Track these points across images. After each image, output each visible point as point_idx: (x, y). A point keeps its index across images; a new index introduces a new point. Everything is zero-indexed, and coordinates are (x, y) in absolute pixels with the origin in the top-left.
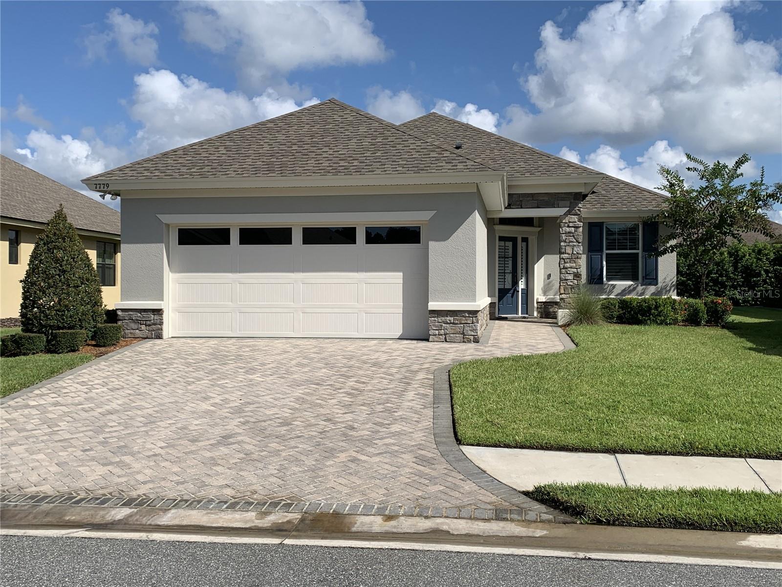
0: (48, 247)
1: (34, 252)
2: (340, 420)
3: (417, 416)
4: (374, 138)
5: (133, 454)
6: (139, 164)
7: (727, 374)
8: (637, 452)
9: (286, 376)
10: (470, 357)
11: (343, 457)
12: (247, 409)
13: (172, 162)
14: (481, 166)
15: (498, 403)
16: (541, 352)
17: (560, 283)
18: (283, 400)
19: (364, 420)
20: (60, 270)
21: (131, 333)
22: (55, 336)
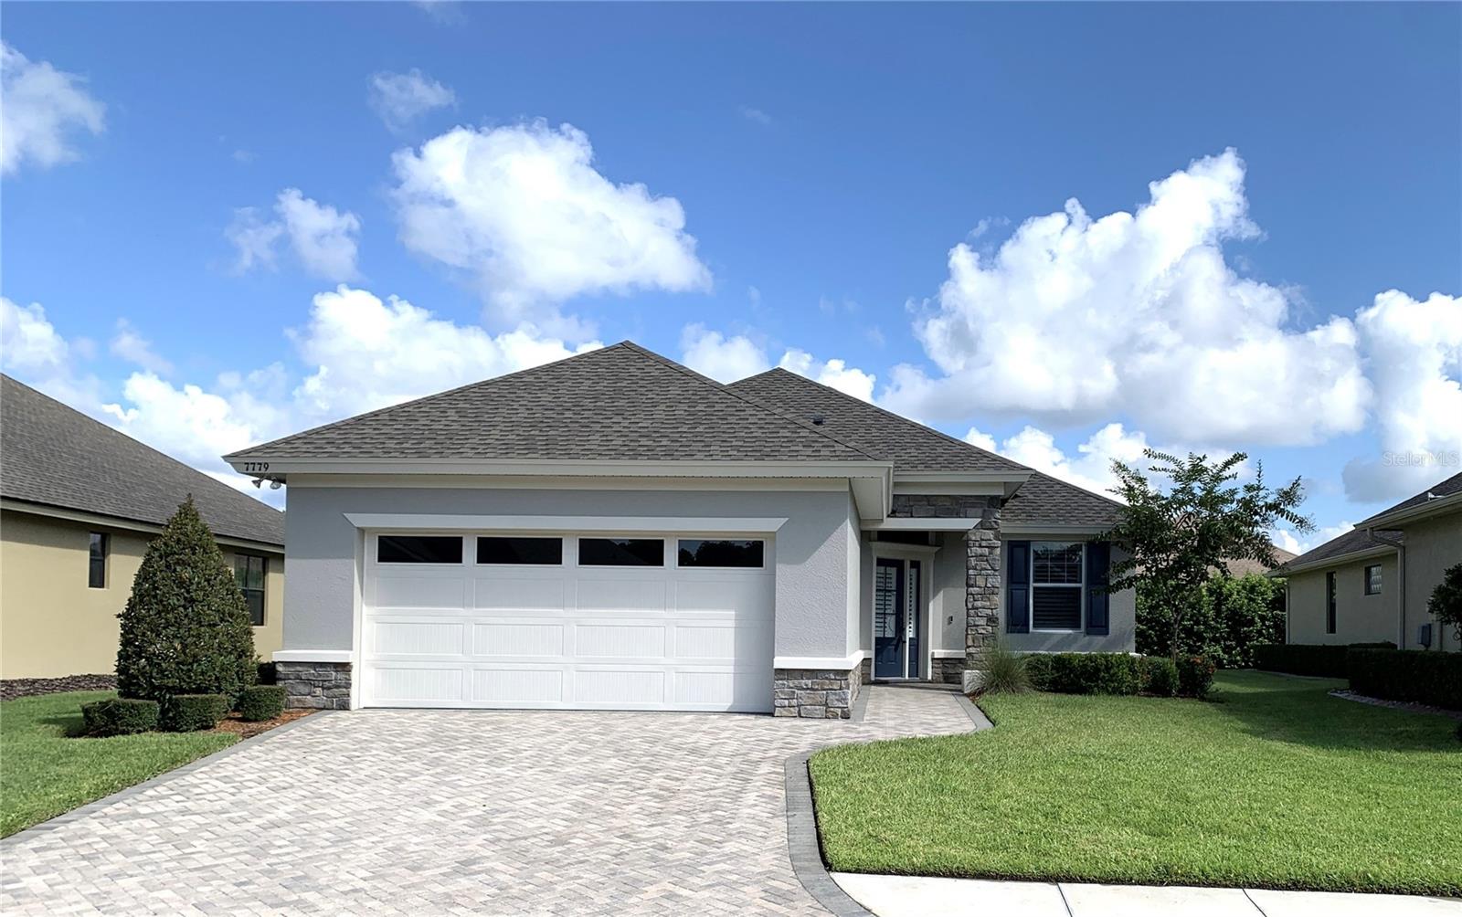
0: (167, 561)
1: (143, 568)
2: (644, 836)
3: (764, 829)
4: (693, 404)
5: (319, 889)
6: (317, 433)
7: (1213, 767)
8: (1089, 879)
9: (555, 769)
10: (838, 740)
11: (652, 891)
12: (495, 820)
13: (370, 431)
14: (857, 453)
15: (883, 808)
16: (942, 733)
17: (967, 631)
18: (552, 806)
19: (682, 836)
20: (185, 598)
21: (298, 701)
22: (176, 704)
